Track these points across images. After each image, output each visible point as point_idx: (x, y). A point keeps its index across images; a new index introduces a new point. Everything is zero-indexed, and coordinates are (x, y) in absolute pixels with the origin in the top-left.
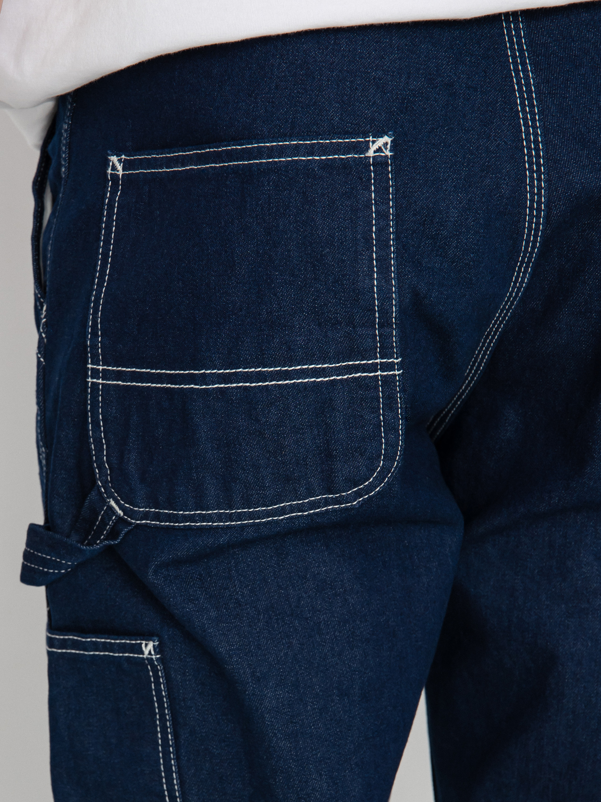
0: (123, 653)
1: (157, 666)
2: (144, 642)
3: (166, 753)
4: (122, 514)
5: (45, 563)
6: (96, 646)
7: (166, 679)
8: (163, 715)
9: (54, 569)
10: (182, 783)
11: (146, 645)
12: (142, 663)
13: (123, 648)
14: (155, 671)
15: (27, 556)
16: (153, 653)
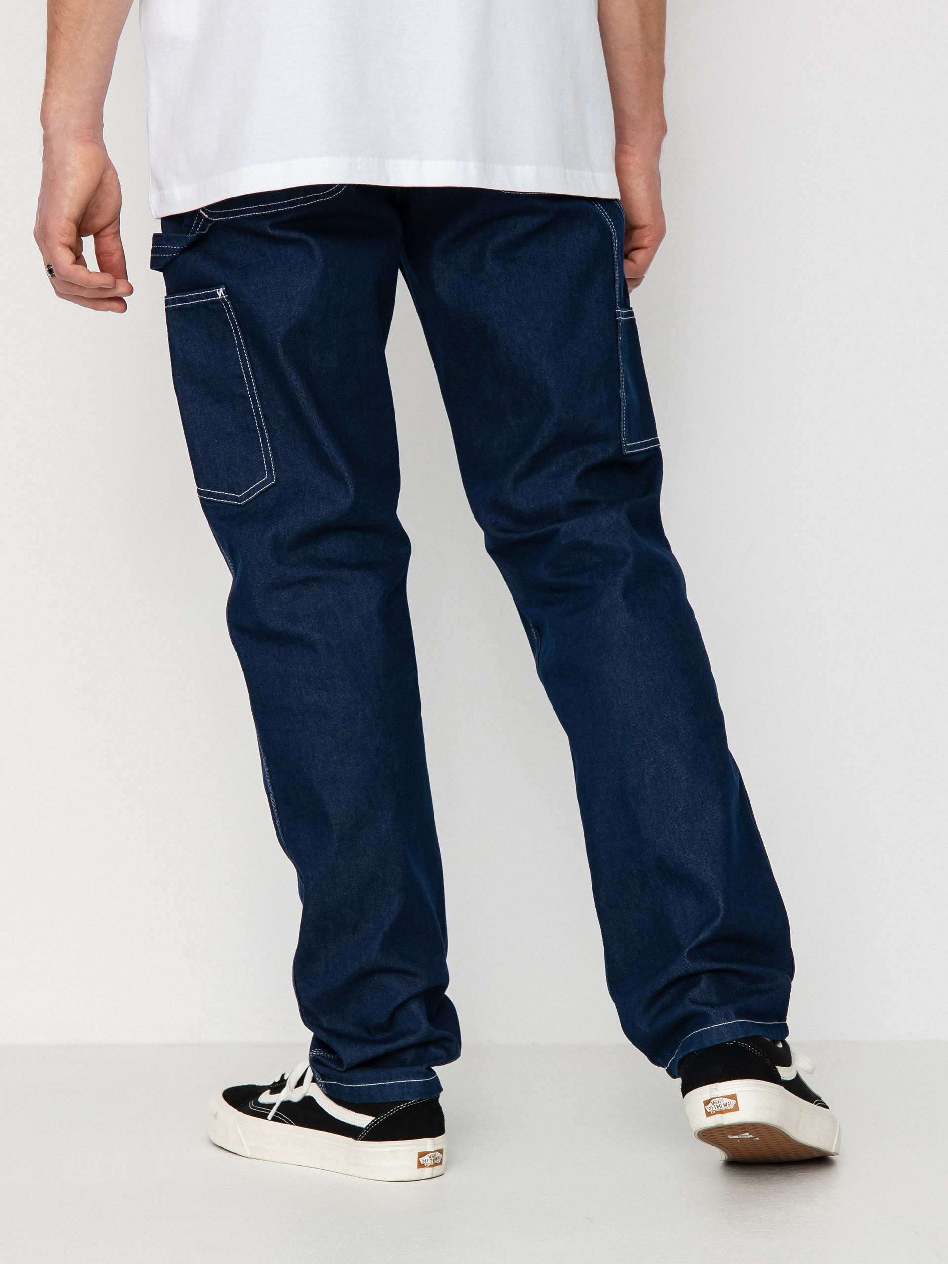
0: (207, 299)
1: (227, 302)
2: (218, 290)
3: (241, 350)
4: (207, 217)
5: (164, 251)
6: (192, 298)
7: (233, 308)
8: (236, 329)
9: (169, 254)
10: (252, 367)
11: (219, 291)
12: (218, 302)
13: (207, 296)
14: (227, 305)
15: (153, 251)
16: (223, 295)
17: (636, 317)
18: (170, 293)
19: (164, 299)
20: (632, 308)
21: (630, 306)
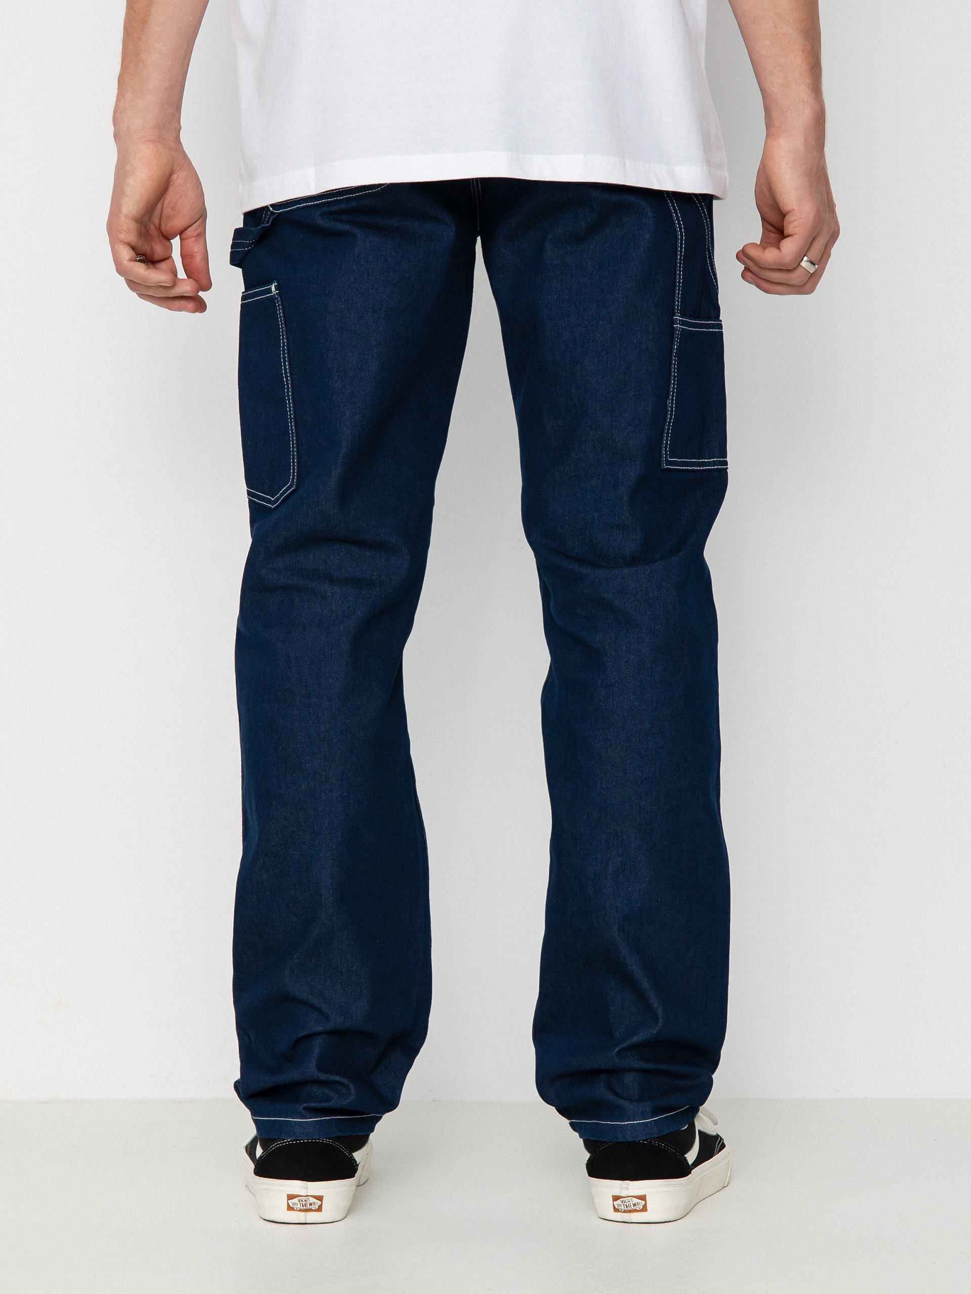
0: (265, 295)
1: (278, 298)
4: (273, 210)
5: (244, 245)
6: (257, 294)
7: (281, 304)
9: (242, 248)
10: (290, 368)
11: (273, 287)
13: (266, 292)
14: (277, 301)
16: (275, 290)
17: (724, 331)
18: (247, 287)
19: (241, 295)
20: (721, 321)
21: (720, 319)
